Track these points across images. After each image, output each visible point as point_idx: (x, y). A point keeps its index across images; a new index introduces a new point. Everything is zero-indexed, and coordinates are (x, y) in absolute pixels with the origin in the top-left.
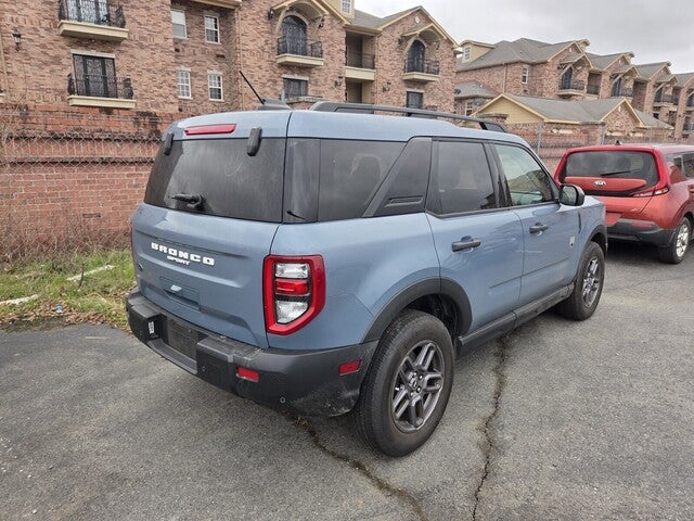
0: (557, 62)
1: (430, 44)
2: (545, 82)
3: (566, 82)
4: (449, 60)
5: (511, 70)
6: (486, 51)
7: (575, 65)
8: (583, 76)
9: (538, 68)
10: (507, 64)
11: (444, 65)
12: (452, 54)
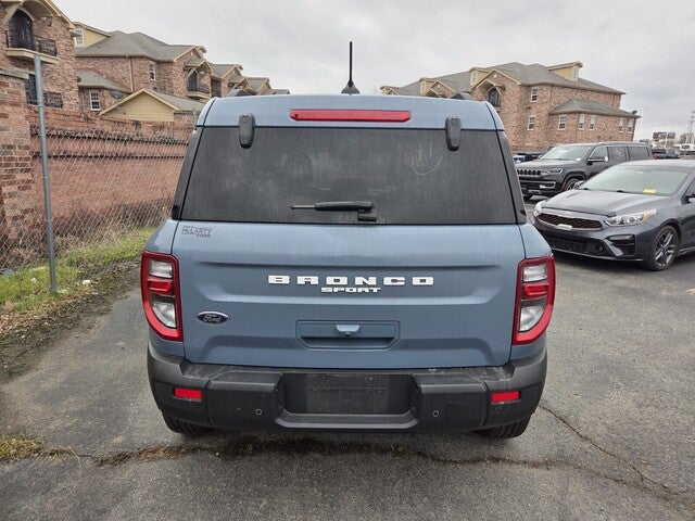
0: (182, 63)
1: (38, 18)
2: (174, 82)
3: (193, 84)
4: (65, 41)
5: (137, 63)
6: (103, 38)
7: (199, 69)
8: (206, 81)
9: (165, 67)
10: (130, 57)
11: (61, 45)
12: (68, 35)
